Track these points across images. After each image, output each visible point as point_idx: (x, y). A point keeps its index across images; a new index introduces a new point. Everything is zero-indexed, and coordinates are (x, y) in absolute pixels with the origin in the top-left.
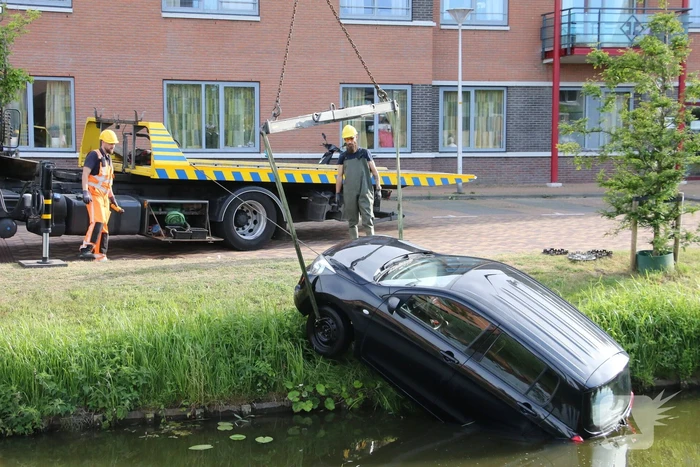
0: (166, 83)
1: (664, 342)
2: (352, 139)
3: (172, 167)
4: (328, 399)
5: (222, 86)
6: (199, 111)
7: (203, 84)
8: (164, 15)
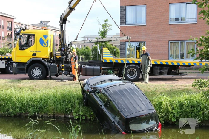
0: (169, 42)
1: (193, 110)
2: (144, 50)
3: (108, 59)
4: (84, 116)
5: (185, 42)
6: (179, 49)
7: (180, 42)
8: (169, 24)
